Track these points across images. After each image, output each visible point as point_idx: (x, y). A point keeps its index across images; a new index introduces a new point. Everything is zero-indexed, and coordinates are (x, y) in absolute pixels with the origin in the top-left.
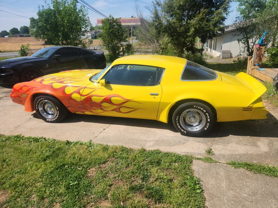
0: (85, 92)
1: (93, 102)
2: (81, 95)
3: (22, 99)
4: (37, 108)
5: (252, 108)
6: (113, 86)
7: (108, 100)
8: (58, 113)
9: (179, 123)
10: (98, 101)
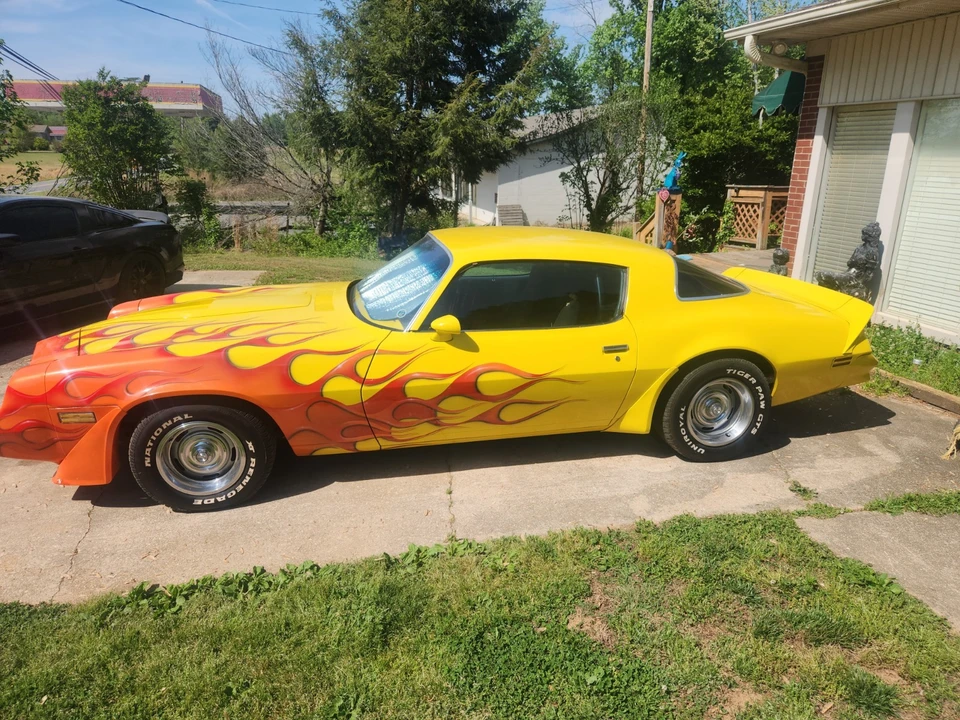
0: (379, 368)
1: (412, 402)
2: (363, 381)
3: (56, 436)
4: (148, 460)
5: (850, 358)
6: (476, 336)
7: (466, 387)
8: (253, 465)
9: (685, 426)
10: (426, 396)
